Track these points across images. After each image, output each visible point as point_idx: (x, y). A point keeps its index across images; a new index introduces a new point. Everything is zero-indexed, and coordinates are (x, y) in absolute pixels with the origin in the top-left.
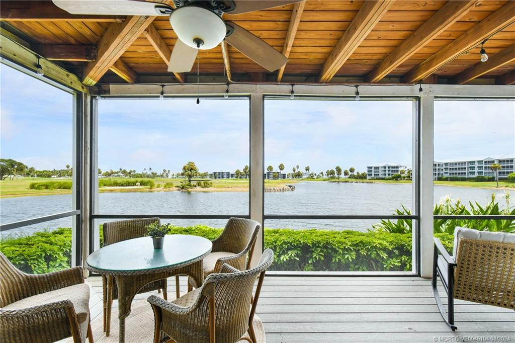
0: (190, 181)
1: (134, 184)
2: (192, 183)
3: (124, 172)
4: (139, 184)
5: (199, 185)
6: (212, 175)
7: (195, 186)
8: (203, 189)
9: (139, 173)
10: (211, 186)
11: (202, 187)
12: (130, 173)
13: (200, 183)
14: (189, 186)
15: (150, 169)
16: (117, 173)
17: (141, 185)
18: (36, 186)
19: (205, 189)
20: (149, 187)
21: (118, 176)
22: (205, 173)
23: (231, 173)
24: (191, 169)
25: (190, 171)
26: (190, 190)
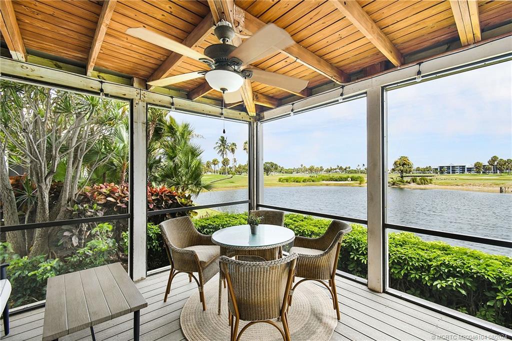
0: (402, 177)
1: (346, 179)
2: (405, 179)
3: (341, 168)
4: (350, 179)
5: (414, 182)
6: (437, 169)
7: (409, 183)
8: (419, 186)
9: (353, 169)
10: (431, 183)
11: (419, 184)
12: (345, 169)
13: (415, 179)
14: (401, 182)
15: (364, 165)
16: (335, 169)
17: (352, 180)
18: (282, 180)
19: (422, 186)
20: (359, 182)
21: (336, 172)
22: (427, 168)
23: (467, 167)
24: (404, 164)
25: (403, 166)
26: (402, 186)
